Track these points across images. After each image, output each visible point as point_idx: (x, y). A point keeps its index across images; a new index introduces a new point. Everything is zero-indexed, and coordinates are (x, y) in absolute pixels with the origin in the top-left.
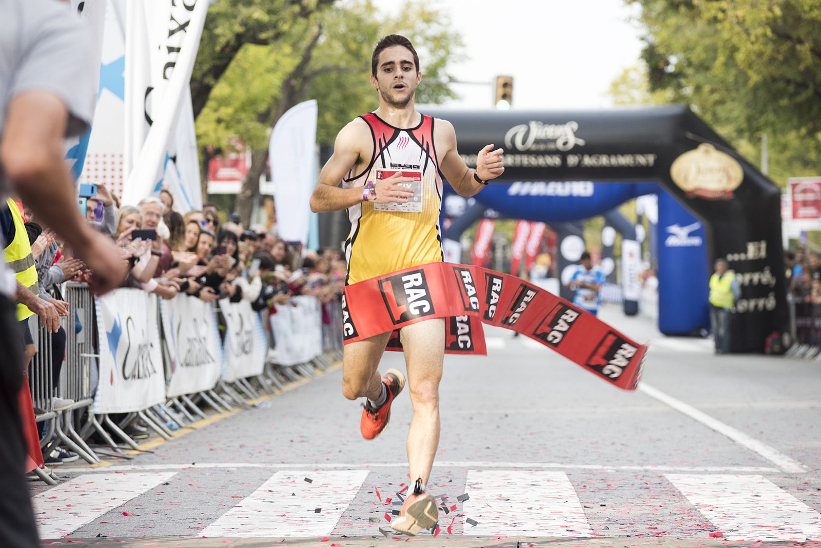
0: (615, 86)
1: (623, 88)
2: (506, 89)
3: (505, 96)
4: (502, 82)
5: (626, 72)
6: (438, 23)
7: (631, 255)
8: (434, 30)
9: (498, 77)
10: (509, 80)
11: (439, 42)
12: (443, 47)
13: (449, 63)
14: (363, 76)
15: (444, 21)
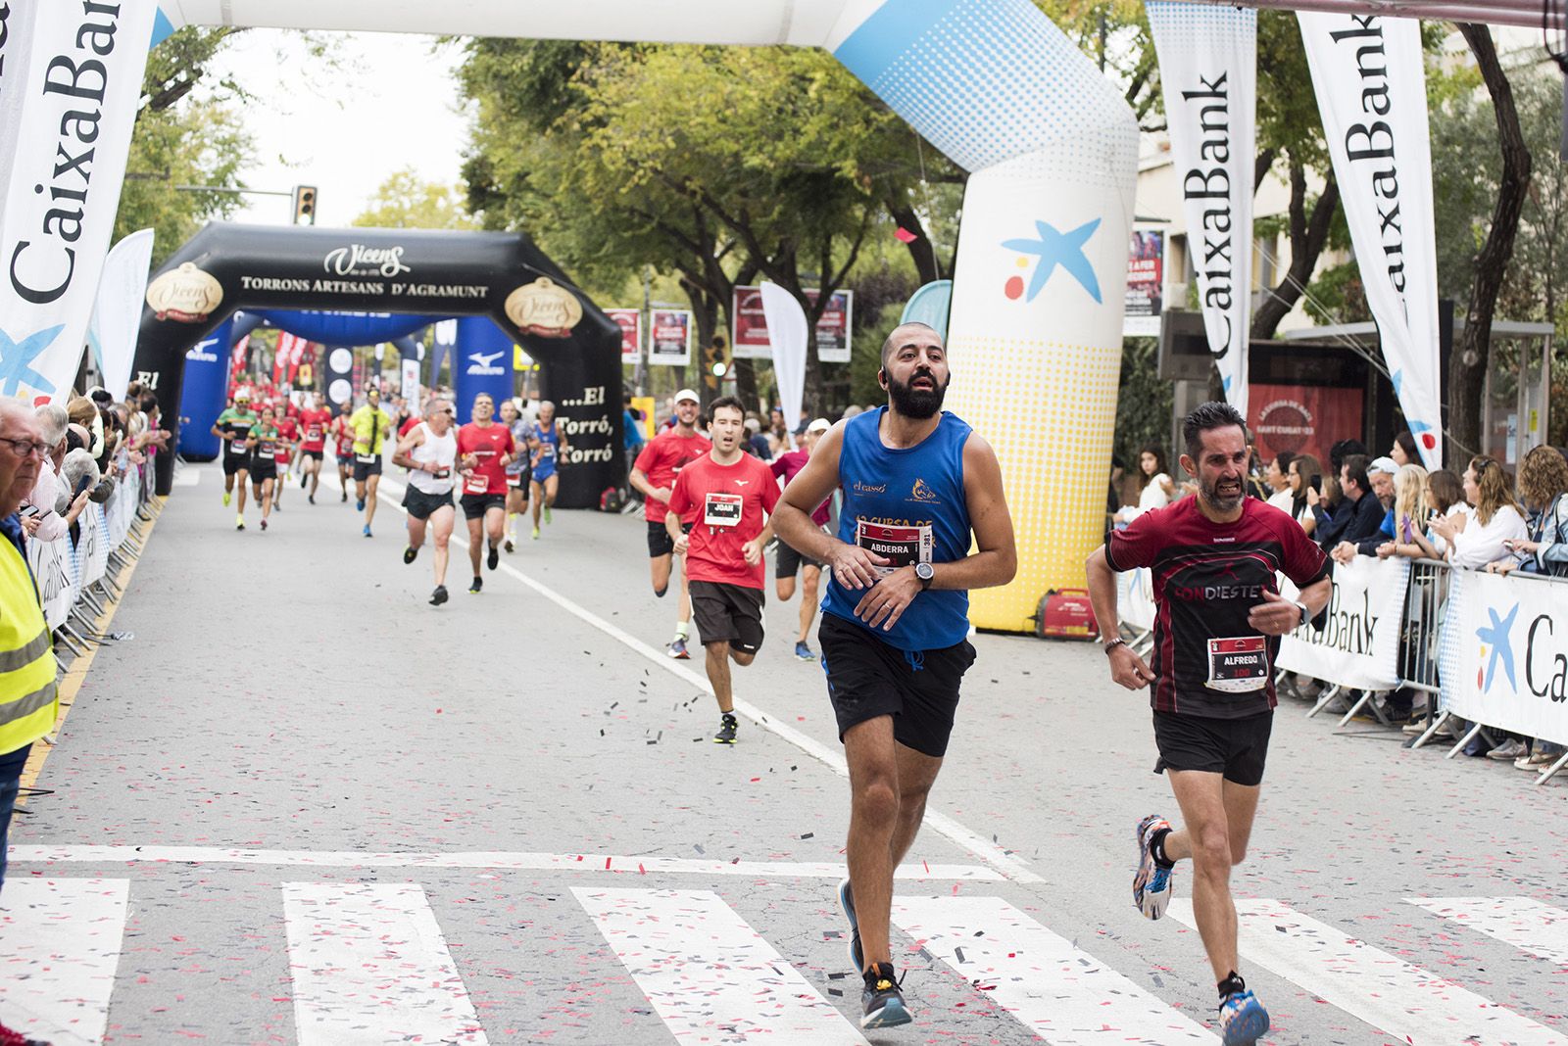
0: (384, 190)
1: (391, 193)
2: (308, 202)
3: (306, 209)
4: (304, 192)
5: (396, 177)
6: (231, 125)
7: (411, 374)
8: (225, 132)
9: (300, 188)
10: (312, 191)
11: (229, 145)
12: (233, 151)
13: (239, 168)
14: (163, 184)
15: (236, 123)
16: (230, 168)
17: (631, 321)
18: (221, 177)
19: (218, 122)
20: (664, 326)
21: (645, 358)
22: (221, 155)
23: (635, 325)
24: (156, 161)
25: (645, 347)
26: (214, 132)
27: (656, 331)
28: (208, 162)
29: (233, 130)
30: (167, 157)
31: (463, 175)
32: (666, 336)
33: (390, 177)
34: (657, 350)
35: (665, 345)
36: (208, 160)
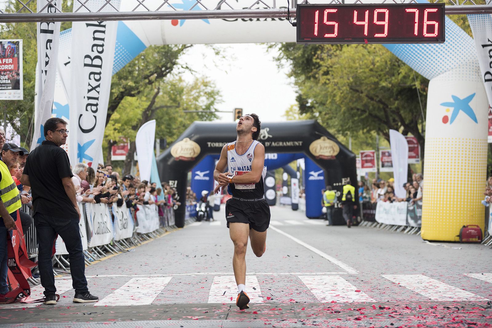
0: (287, 112)
1: (291, 113)
2: (239, 114)
4: (237, 111)
5: (291, 107)
6: (210, 86)
7: (295, 184)
8: (209, 89)
9: (236, 109)
10: (240, 110)
11: (211, 95)
12: (212, 97)
13: (215, 104)
14: (177, 109)
15: (213, 86)
16: (212, 103)
17: (372, 155)
18: (208, 107)
19: (206, 86)
20: (385, 156)
21: (378, 169)
22: (208, 99)
23: (374, 157)
24: (175, 100)
25: (378, 165)
26: (204, 90)
27: (382, 159)
28: (203, 102)
29: (212, 89)
30: (178, 98)
31: (297, 100)
32: (386, 160)
33: (289, 107)
34: (383, 166)
35: (386, 164)
36: (203, 101)
